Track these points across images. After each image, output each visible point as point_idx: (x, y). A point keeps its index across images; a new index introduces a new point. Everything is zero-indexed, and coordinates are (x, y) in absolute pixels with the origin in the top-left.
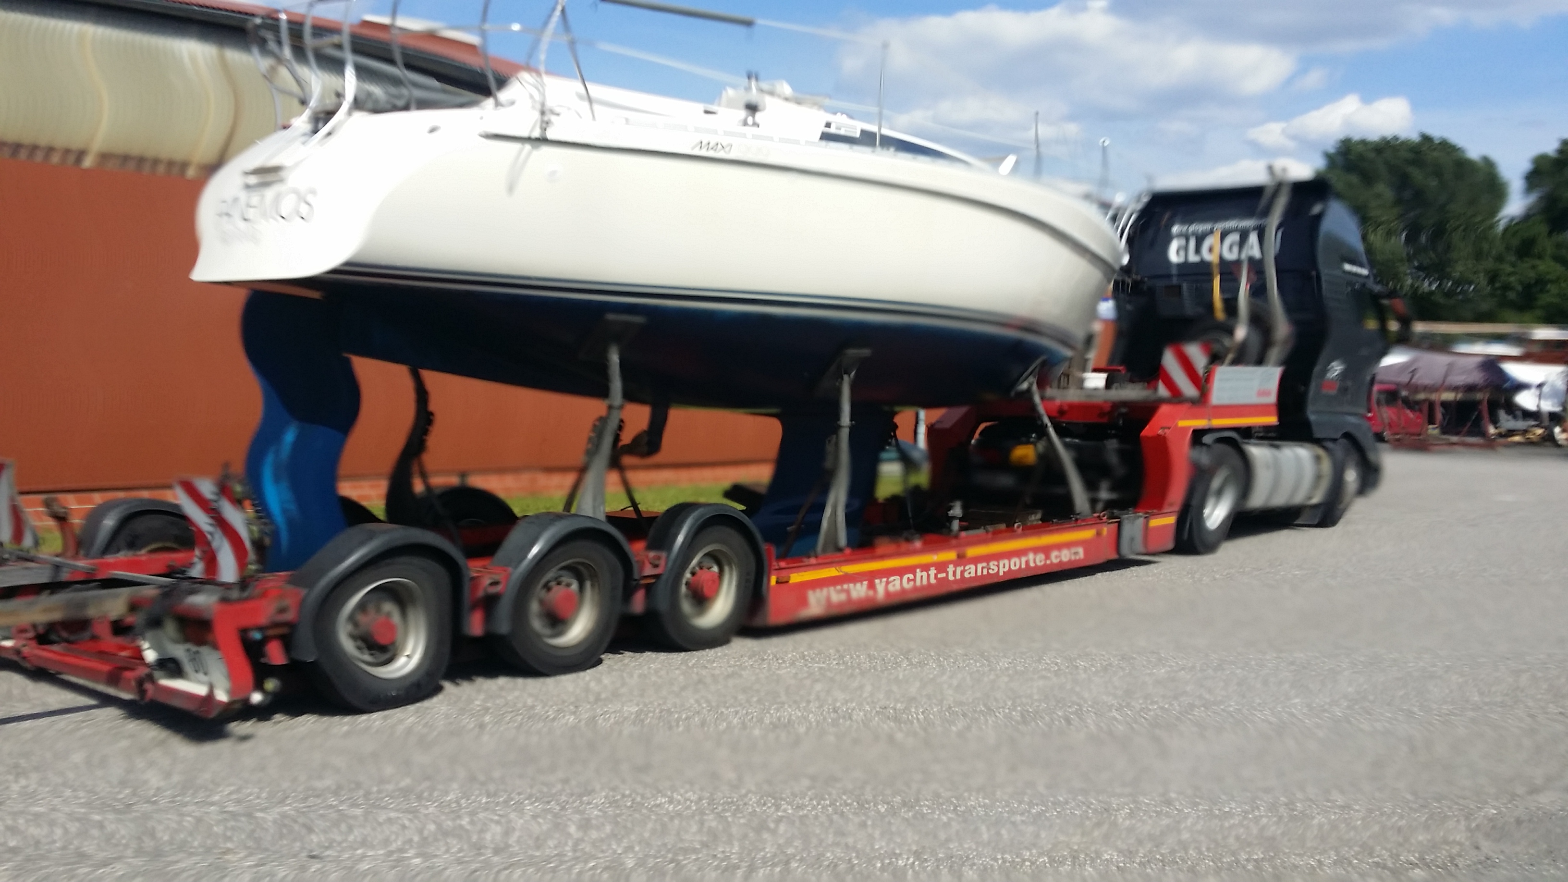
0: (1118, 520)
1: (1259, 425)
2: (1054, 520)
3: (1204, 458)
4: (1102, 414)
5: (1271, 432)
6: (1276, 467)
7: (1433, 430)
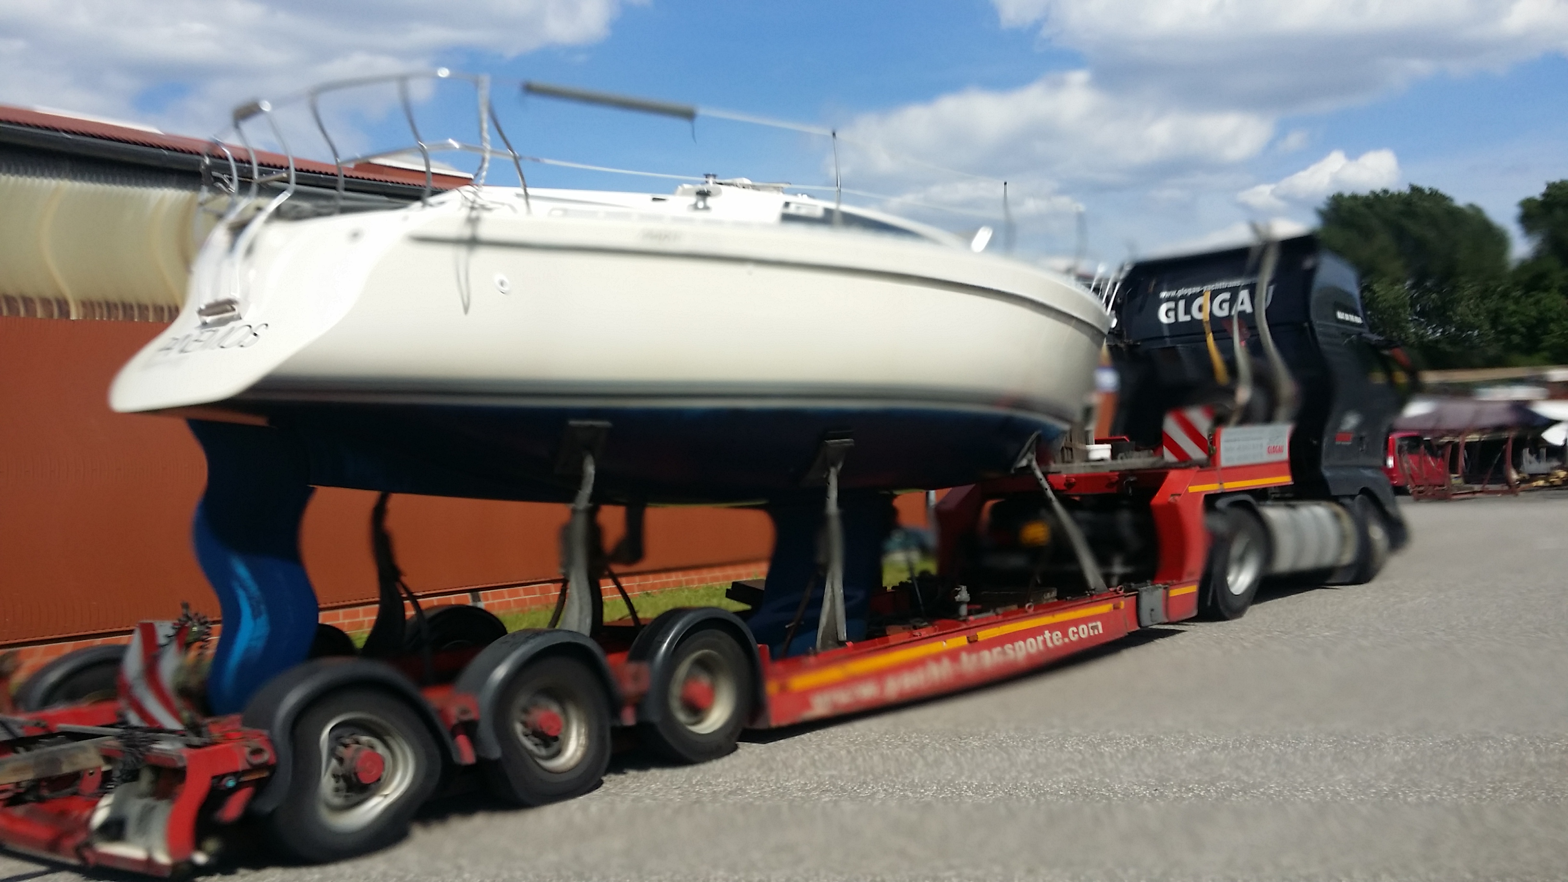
0: (1137, 592)
1: (1273, 485)
2: (1068, 598)
3: (1220, 524)
4: (1111, 485)
5: (1286, 493)
6: (1296, 527)
7: (1456, 480)
